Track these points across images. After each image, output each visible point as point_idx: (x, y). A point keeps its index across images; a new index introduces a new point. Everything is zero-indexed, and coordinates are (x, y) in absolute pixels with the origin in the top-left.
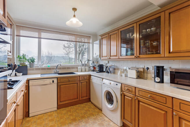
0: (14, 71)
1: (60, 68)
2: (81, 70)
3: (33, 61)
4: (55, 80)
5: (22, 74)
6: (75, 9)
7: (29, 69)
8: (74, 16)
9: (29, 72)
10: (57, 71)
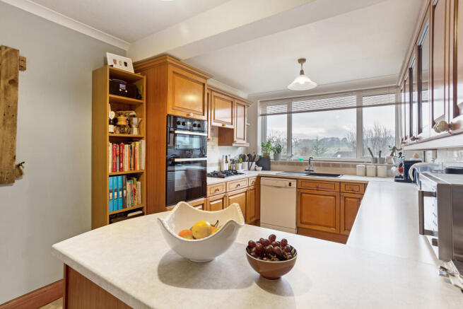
0: (254, 163)
1: (318, 165)
2: (363, 172)
3: (278, 150)
4: (294, 183)
5: (261, 168)
6: (302, 61)
7: (273, 162)
8: (302, 73)
9: (273, 166)
10: (311, 169)
